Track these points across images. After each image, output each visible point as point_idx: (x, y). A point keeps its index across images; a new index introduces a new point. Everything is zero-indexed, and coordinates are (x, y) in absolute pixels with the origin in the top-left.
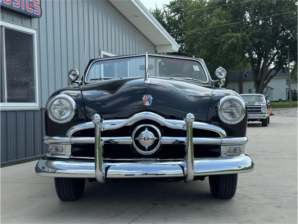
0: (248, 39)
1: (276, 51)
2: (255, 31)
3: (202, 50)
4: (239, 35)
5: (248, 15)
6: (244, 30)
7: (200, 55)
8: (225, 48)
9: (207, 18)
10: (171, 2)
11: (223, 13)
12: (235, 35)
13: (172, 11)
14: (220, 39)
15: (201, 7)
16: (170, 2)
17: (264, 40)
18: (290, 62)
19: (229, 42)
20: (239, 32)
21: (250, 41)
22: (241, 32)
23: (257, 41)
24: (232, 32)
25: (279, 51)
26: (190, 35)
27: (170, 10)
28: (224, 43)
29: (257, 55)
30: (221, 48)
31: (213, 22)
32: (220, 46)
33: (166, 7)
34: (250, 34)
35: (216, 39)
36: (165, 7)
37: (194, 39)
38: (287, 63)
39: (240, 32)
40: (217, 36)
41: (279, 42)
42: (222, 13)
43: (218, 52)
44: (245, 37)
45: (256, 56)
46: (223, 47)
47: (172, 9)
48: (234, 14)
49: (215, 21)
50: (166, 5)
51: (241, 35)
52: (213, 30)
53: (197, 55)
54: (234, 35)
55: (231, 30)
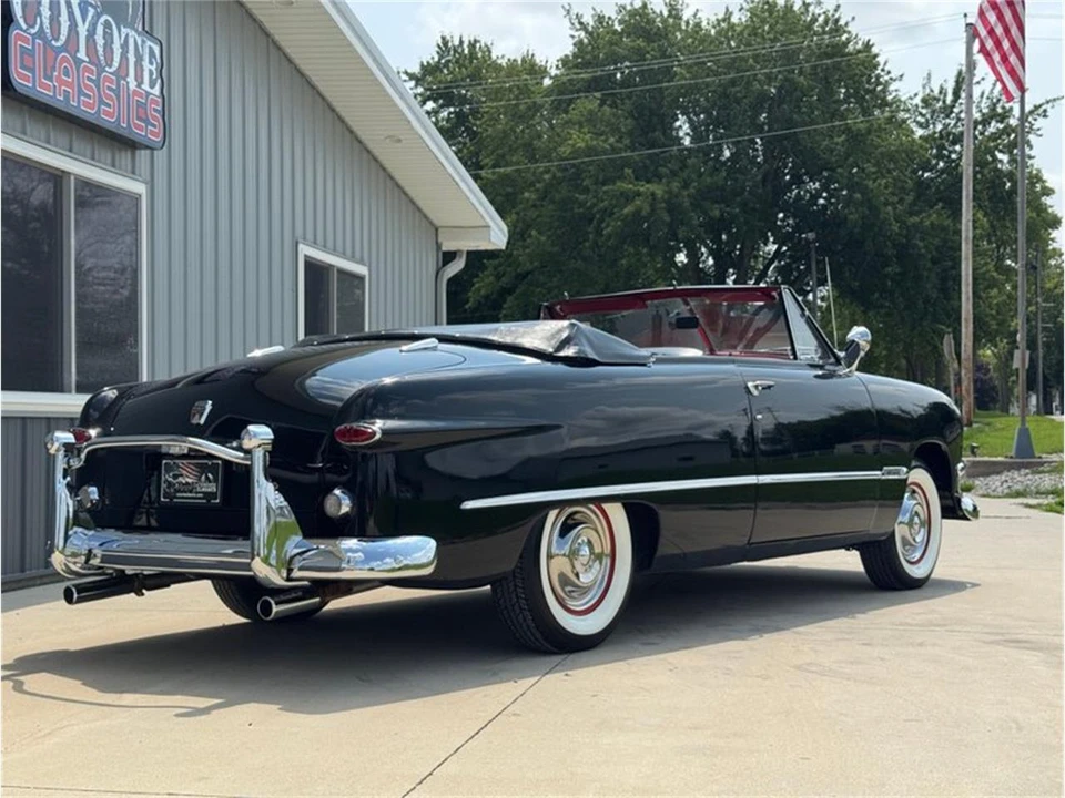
0: (687, 204)
1: (775, 247)
2: (709, 180)
3: (534, 233)
4: (658, 189)
5: (686, 127)
6: (674, 174)
7: (527, 251)
8: (609, 229)
9: (552, 127)
10: (425, 64)
11: (603, 115)
12: (644, 188)
13: (429, 93)
14: (595, 200)
15: (533, 89)
16: (422, 65)
17: (737, 210)
18: (819, 286)
19: (626, 211)
20: (657, 180)
21: (693, 211)
22: (664, 180)
23: (717, 213)
24: (637, 179)
25: (785, 249)
26: (493, 182)
27: (420, 90)
28: (608, 213)
29: (714, 259)
30: (599, 232)
31: (570, 142)
32: (595, 222)
33: (407, 78)
34: (694, 187)
35: (582, 197)
36: (405, 81)
37: (508, 195)
38: (809, 289)
39: (661, 180)
40: (586, 190)
41: (783, 220)
42: (599, 114)
43: (587, 244)
44: (676, 197)
45: (711, 261)
46: (603, 225)
47: (426, 89)
48: (641, 121)
49: (579, 139)
50: (406, 73)
51: (666, 192)
52: (573, 170)
53: (517, 249)
54: (642, 189)
55: (633, 172)
